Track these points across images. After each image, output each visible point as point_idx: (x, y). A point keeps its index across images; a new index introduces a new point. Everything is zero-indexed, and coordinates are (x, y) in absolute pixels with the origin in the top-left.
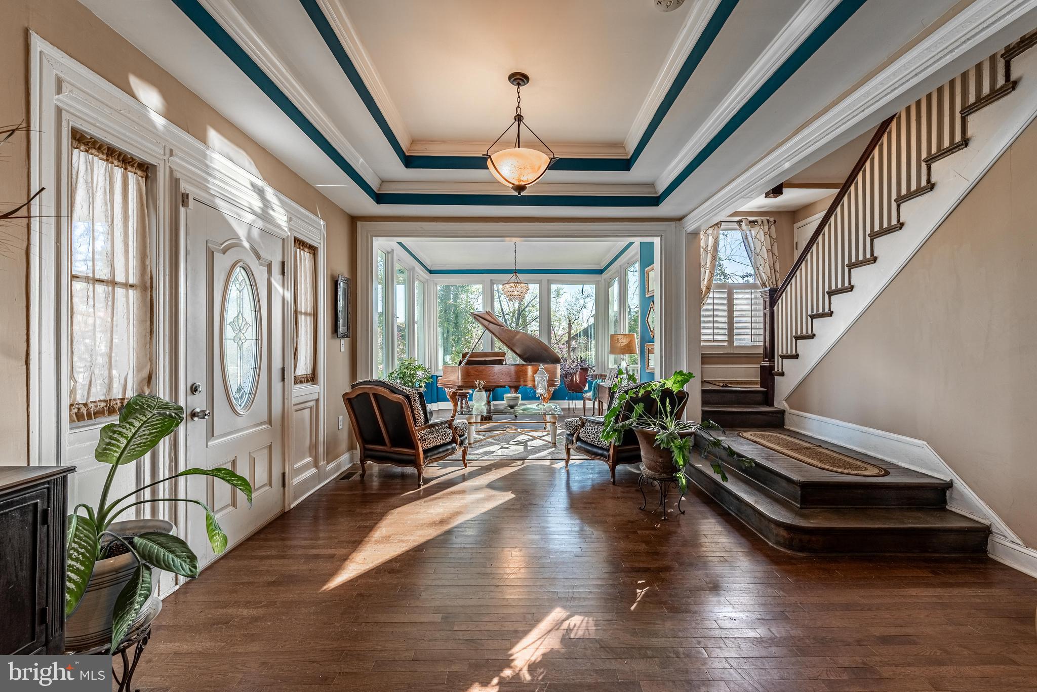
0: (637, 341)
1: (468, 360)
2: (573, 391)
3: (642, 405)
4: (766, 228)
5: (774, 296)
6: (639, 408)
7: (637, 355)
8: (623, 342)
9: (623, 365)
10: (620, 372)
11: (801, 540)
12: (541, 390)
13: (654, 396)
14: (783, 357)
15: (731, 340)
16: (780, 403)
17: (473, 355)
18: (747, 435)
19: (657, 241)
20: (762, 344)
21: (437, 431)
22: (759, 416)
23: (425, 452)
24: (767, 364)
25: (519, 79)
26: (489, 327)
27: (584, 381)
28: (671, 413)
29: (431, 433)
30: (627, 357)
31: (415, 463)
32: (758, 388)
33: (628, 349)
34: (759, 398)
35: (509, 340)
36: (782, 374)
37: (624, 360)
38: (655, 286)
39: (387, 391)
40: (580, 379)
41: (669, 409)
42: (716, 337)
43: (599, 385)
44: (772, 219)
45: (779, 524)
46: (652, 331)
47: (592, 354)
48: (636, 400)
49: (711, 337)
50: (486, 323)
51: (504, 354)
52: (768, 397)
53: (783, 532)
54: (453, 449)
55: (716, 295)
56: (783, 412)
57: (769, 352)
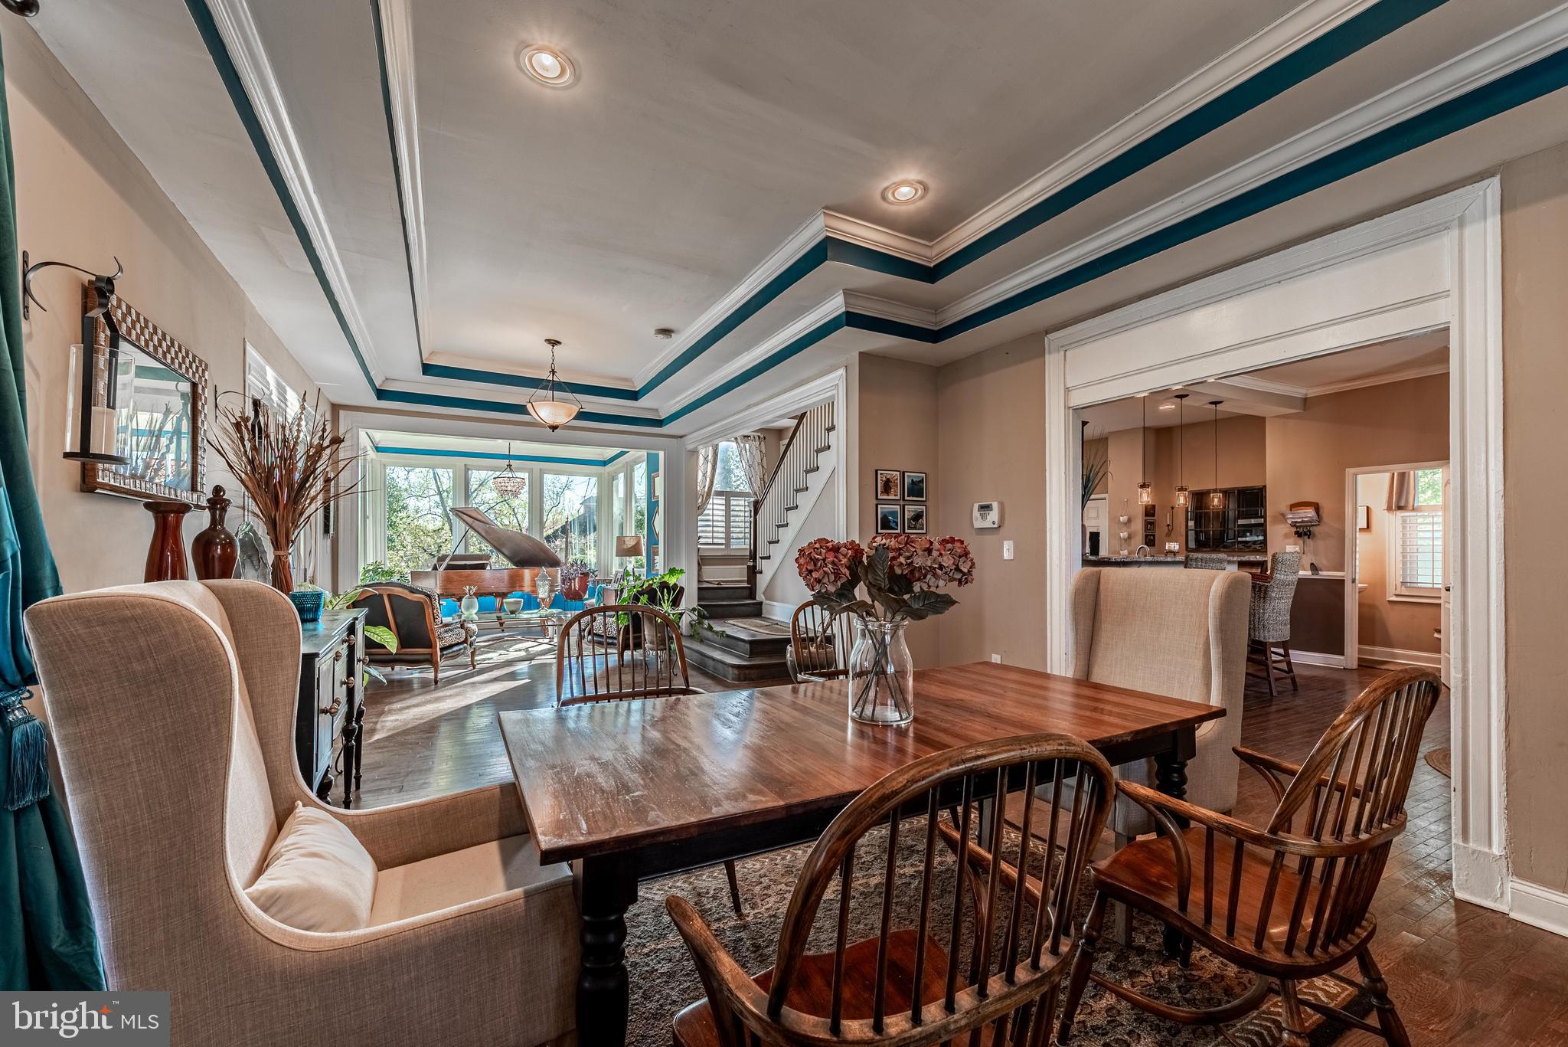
0: (643, 541)
1: (448, 565)
2: (571, 599)
3: (646, 596)
4: (758, 443)
5: (757, 506)
6: (644, 599)
7: (643, 559)
8: (630, 543)
9: (630, 568)
10: (626, 573)
11: (745, 674)
12: (543, 593)
13: (654, 586)
14: (762, 558)
15: (728, 544)
16: (760, 596)
17: (454, 558)
18: (731, 622)
19: (661, 454)
20: (748, 547)
21: (451, 630)
22: (743, 608)
23: (442, 649)
24: (751, 564)
25: (554, 343)
26: (473, 525)
27: (584, 587)
28: (668, 600)
29: (446, 632)
30: (633, 559)
31: (431, 661)
32: (745, 585)
33: (634, 551)
34: (746, 593)
35: (498, 541)
36: (761, 572)
37: (630, 562)
38: (659, 491)
39: (406, 592)
40: (580, 587)
41: (666, 598)
42: (715, 541)
43: (604, 589)
44: (762, 436)
45: (733, 666)
46: (658, 535)
47: (591, 557)
48: (641, 593)
49: (710, 541)
50: (469, 520)
51: (488, 557)
52: (752, 592)
53: (736, 672)
54: (465, 648)
55: (715, 501)
56: (761, 603)
57: (753, 555)
